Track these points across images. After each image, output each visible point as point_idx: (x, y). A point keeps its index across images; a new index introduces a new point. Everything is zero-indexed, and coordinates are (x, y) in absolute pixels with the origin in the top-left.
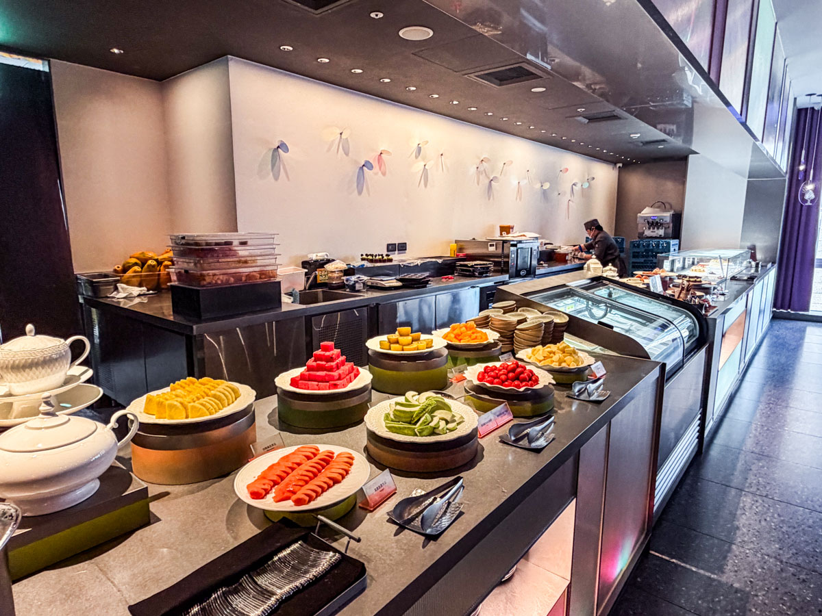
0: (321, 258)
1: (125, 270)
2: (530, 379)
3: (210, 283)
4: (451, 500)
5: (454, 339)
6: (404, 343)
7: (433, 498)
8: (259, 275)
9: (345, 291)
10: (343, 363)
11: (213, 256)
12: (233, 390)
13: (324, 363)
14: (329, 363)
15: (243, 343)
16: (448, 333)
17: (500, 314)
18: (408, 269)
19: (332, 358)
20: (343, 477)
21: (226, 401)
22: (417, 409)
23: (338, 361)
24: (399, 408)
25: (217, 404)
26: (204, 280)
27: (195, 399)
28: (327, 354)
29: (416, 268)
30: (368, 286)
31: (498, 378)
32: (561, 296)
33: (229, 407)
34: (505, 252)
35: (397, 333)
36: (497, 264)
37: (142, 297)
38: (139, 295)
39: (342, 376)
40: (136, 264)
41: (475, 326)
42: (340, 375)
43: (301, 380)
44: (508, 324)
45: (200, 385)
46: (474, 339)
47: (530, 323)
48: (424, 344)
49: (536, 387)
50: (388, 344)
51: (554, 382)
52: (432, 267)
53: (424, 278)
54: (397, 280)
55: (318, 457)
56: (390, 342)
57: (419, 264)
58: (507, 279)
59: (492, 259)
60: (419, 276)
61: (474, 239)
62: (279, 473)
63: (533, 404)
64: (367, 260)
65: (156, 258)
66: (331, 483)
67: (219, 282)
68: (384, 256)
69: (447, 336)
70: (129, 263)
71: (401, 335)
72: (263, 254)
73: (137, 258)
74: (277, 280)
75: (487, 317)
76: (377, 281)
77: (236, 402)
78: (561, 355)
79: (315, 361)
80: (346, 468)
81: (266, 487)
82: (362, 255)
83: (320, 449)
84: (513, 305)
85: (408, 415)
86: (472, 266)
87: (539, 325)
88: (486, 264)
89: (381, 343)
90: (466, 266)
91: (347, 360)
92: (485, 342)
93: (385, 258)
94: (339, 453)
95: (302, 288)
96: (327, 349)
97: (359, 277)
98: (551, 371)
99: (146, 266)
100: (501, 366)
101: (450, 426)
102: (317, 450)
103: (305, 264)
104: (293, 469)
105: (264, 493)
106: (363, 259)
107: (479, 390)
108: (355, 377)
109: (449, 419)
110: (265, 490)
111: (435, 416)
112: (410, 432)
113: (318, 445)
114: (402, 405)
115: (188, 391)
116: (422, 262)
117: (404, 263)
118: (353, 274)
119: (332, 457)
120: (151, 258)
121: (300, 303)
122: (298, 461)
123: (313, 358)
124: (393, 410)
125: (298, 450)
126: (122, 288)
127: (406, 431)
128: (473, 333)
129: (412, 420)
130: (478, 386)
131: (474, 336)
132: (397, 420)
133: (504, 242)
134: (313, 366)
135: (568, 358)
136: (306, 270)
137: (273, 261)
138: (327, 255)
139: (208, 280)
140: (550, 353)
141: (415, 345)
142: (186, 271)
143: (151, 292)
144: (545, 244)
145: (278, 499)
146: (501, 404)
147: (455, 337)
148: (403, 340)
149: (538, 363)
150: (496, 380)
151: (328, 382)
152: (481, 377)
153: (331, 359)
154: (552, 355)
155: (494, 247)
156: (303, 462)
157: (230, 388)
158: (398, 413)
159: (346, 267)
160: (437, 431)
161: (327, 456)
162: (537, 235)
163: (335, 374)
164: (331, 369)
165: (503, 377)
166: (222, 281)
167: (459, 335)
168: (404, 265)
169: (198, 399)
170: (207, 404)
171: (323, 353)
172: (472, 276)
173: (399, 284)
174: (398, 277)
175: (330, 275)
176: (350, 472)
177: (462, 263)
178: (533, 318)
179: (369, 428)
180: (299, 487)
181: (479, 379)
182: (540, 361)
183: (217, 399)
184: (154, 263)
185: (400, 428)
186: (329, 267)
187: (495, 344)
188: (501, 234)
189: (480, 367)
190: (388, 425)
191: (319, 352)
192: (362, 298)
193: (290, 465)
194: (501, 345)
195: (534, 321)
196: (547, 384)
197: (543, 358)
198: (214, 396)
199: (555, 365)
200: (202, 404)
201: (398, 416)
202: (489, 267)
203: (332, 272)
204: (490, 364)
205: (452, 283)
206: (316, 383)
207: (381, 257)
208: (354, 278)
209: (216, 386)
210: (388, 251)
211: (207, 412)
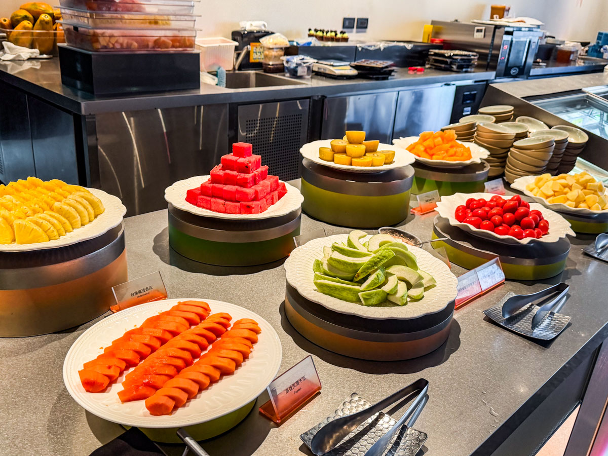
0: (258, 29)
1: (14, 24)
2: (537, 225)
3: (105, 47)
4: (406, 424)
5: (424, 154)
6: (354, 154)
7: (377, 414)
8: (171, 42)
9: (284, 76)
10: (263, 176)
11: (109, 10)
12: (92, 203)
13: (235, 173)
14: (243, 175)
15: (165, 130)
16: (416, 144)
17: (490, 123)
18: (367, 53)
19: (247, 167)
20: (238, 365)
21: (79, 218)
22: (365, 261)
23: (255, 172)
24: (338, 256)
25: (63, 224)
26: (97, 41)
27: (30, 213)
28: (241, 160)
29: (377, 54)
30: (313, 71)
31: (489, 219)
32: (572, 105)
33: (82, 229)
34: (496, 41)
35: (345, 138)
36: (482, 57)
37: (34, 62)
38: (30, 59)
39: (261, 195)
40: (26, 18)
41: (456, 136)
42: (256, 192)
43: (202, 194)
44: (501, 137)
45: (45, 191)
46: (452, 156)
47: (534, 140)
48: (382, 158)
49: (544, 239)
50: (332, 153)
51: (574, 234)
52: (397, 54)
53: (387, 67)
54: (351, 66)
55: (206, 323)
56: (335, 151)
57: (382, 49)
58: (493, 77)
59: (476, 50)
60: (379, 64)
61: (457, 21)
62: (138, 346)
63: (538, 264)
64: (316, 36)
65: (51, 12)
66: (217, 374)
67: (118, 46)
68: (338, 33)
69: (414, 148)
70: (17, 16)
71: (350, 143)
72: (177, 13)
73: (28, 11)
74: (195, 51)
75: (472, 126)
76: (326, 66)
77: (95, 221)
78: (580, 192)
79: (223, 169)
80: (244, 349)
81: (111, 372)
82: (310, 30)
83: (211, 307)
84: (510, 111)
85: (350, 269)
86: (450, 57)
87: (548, 145)
88: (469, 56)
89: (321, 151)
90: (443, 55)
91: (271, 172)
92: (468, 162)
93: (339, 36)
94: (239, 318)
95: (231, 68)
96: (241, 153)
97: (303, 59)
98: (566, 214)
99: (38, 21)
100: (492, 200)
101: (414, 292)
102: (207, 309)
103: (236, 35)
104: (163, 341)
105: (107, 381)
106: (310, 36)
107: (457, 233)
108: (280, 197)
109: (412, 281)
110: (110, 377)
111: (391, 274)
112: (350, 296)
113: (209, 301)
114: (342, 251)
115: (24, 198)
116: (387, 45)
117: (363, 45)
118: (297, 54)
119: (226, 326)
120: (44, 12)
121: (226, 87)
122: (173, 328)
123: (221, 165)
124: (328, 258)
125: (176, 308)
126: (9, 48)
127: (344, 294)
128: (452, 147)
129: (355, 276)
130: (456, 228)
131: (452, 151)
132: (332, 274)
133: (497, 27)
134: (219, 175)
135: (590, 197)
136: (237, 44)
137: (191, 24)
138: (264, 26)
139: (103, 41)
140: (565, 187)
141: (369, 157)
142: (76, 28)
143: (45, 56)
144: (546, 37)
145: (127, 397)
146: (490, 260)
147: (426, 151)
148: (353, 149)
149: (544, 199)
150: (486, 223)
151: (238, 202)
152: (461, 213)
153: (245, 169)
154: (567, 190)
155: (482, 34)
156: (181, 329)
157: (86, 199)
158: (334, 264)
159: (288, 45)
160: (391, 298)
161: (219, 323)
162: (539, 23)
163: (250, 191)
164: (244, 183)
165: (497, 218)
166: (122, 45)
167: (431, 148)
168: (363, 49)
169: (35, 212)
170: (45, 223)
171: (235, 158)
172: (449, 70)
173: (354, 72)
174: (353, 64)
175: (267, 52)
176: (250, 355)
177: (437, 51)
178: (538, 133)
179: (289, 280)
180: (164, 378)
181: (458, 217)
182: (548, 197)
183: (64, 216)
184: (48, 18)
185: (336, 288)
186: (265, 41)
187: (481, 166)
188: (492, 17)
189: (460, 199)
190: (319, 281)
191: (230, 157)
192: (304, 86)
193: (159, 334)
194: (488, 167)
195: (540, 136)
196: (564, 236)
197: (552, 193)
198: (60, 211)
199: (570, 206)
200: (36, 223)
201: (335, 269)
202: (472, 59)
203: (270, 49)
204: (476, 196)
205: (420, 77)
206: (222, 201)
207: (333, 34)
208: (296, 59)
209: (67, 193)
210: (344, 27)
211: (44, 236)
